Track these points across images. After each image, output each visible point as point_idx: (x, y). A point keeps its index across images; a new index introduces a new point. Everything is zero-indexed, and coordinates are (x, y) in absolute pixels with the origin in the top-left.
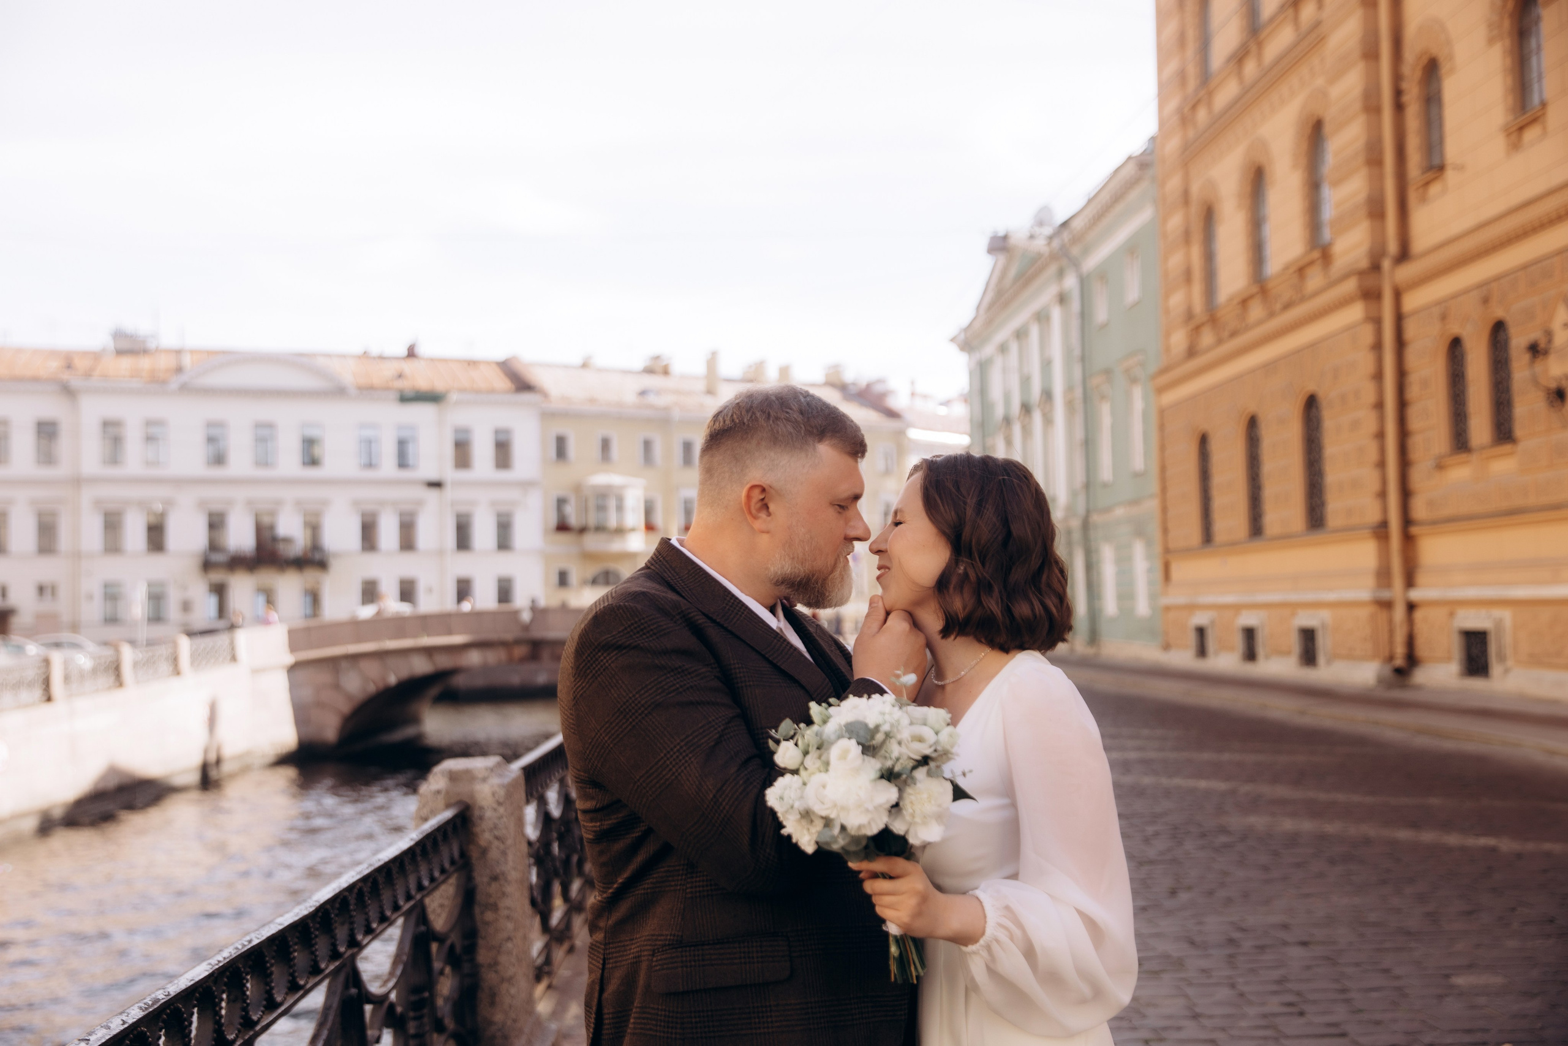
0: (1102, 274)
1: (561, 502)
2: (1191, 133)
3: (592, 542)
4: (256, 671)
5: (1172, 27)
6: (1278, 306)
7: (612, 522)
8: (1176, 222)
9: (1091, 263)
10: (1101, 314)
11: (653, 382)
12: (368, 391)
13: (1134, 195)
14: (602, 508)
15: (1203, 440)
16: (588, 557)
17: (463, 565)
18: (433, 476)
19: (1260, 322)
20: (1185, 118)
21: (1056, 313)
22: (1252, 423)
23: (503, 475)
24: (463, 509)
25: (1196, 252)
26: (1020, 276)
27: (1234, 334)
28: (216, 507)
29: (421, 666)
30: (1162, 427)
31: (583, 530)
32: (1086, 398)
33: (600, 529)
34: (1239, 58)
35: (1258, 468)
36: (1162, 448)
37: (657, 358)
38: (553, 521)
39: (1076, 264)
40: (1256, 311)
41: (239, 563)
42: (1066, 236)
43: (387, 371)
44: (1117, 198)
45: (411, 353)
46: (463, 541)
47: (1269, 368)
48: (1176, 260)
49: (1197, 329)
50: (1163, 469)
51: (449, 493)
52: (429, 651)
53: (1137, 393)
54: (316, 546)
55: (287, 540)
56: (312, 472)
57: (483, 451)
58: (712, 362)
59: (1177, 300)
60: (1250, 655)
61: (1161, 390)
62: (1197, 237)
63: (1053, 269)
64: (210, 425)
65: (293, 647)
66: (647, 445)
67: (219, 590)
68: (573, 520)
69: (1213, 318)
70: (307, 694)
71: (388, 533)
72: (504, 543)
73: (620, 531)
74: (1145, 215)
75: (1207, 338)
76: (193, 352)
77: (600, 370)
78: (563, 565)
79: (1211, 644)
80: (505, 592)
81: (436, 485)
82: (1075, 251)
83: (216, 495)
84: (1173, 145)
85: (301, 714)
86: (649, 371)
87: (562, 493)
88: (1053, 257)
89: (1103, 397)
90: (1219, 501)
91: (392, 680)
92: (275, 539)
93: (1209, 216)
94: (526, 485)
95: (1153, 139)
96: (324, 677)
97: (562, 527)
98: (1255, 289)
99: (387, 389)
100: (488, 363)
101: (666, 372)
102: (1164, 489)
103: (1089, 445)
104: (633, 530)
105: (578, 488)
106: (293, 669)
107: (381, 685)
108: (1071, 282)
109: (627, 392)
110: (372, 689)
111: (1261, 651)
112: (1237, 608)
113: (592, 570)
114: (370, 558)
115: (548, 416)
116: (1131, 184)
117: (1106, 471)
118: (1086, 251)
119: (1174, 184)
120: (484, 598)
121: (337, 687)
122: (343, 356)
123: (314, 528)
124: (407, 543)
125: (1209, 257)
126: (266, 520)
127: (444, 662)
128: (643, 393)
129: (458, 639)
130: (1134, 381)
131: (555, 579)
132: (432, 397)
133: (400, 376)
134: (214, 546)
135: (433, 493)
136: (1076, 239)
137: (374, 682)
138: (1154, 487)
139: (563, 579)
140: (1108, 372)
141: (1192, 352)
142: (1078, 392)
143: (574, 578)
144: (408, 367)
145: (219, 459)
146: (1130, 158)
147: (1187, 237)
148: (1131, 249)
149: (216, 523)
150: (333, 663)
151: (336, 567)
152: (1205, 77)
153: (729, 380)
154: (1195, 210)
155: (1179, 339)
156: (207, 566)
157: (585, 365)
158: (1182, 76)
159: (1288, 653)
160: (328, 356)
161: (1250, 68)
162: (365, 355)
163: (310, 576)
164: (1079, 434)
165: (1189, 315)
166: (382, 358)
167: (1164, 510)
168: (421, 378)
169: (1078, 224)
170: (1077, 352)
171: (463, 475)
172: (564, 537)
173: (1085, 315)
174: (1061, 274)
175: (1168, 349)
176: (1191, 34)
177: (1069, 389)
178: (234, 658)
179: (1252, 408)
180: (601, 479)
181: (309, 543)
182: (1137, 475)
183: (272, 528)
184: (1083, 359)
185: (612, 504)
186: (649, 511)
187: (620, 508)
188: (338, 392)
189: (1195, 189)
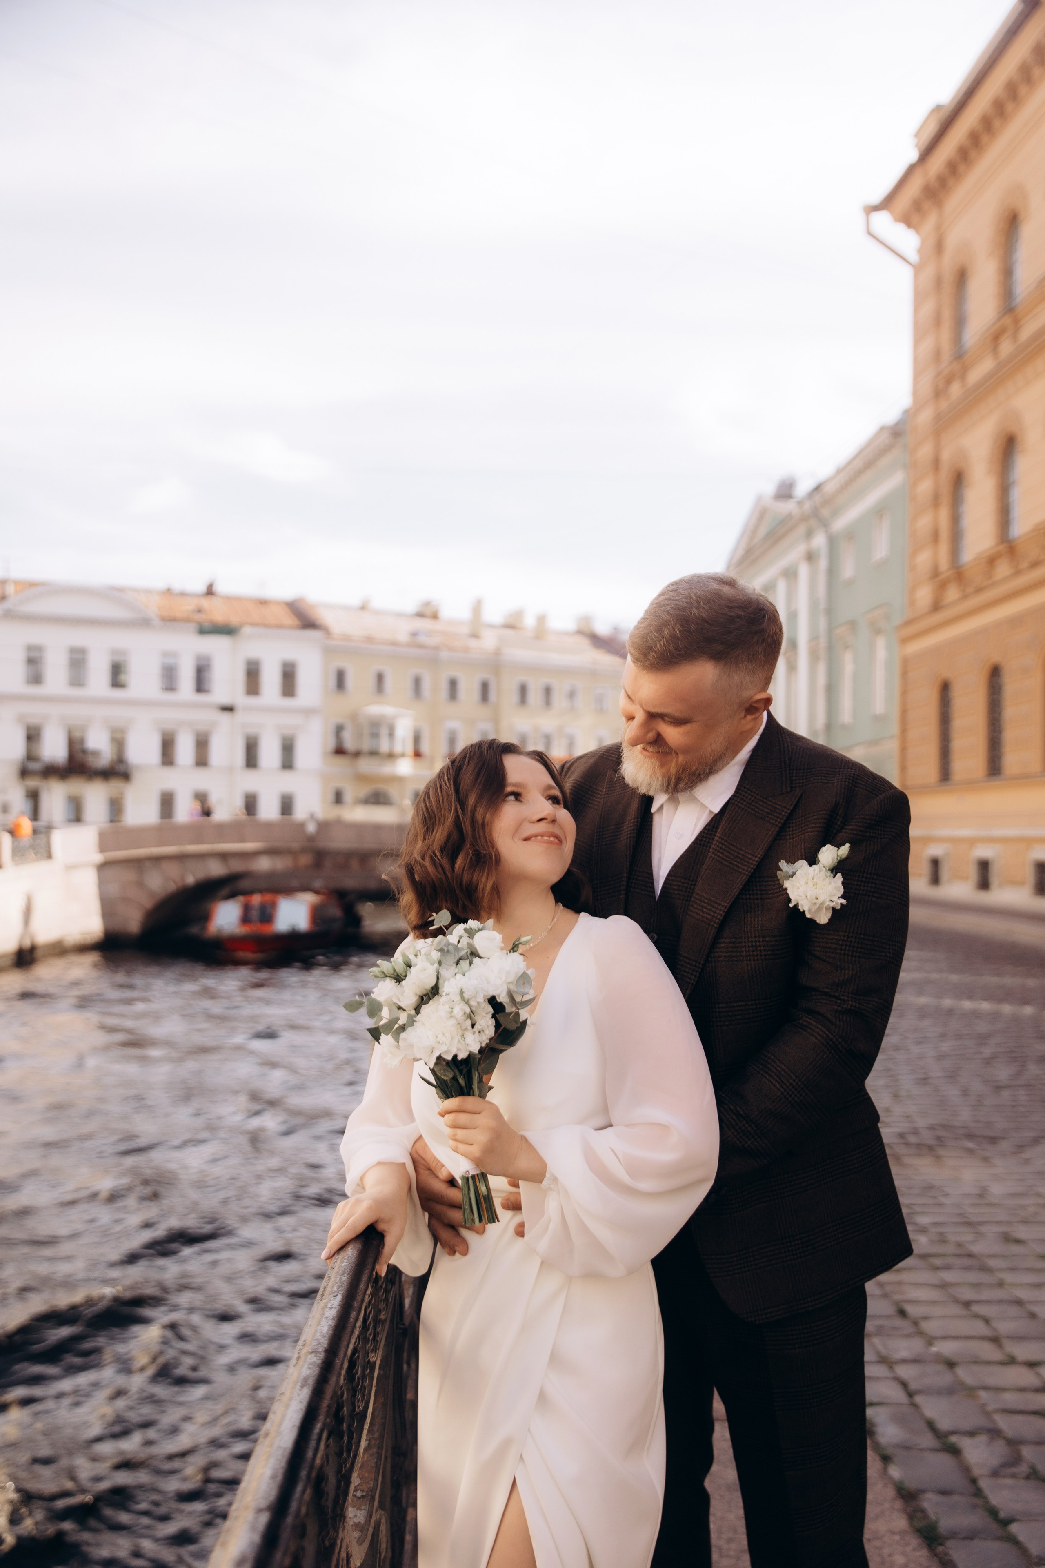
0: (850, 535)
1: (339, 729)
2: (944, 405)
3: (366, 765)
4: (70, 868)
5: (929, 307)
6: (1024, 565)
7: (384, 747)
8: (926, 487)
9: (840, 524)
10: (848, 570)
11: (425, 624)
12: (170, 620)
13: (885, 461)
14: (375, 735)
15: (945, 688)
16: (362, 778)
17: (250, 781)
18: (226, 700)
19: (1005, 580)
20: (938, 393)
21: (804, 571)
22: (995, 673)
23: (288, 702)
24: (252, 731)
25: (944, 515)
26: (768, 536)
27: (979, 590)
28: (33, 721)
29: (216, 869)
30: (904, 674)
31: (357, 754)
32: (830, 648)
33: (374, 753)
34: (995, 337)
35: (1000, 713)
36: (904, 693)
37: (427, 604)
38: (331, 744)
39: (825, 524)
40: (1003, 569)
41: (51, 772)
42: (817, 498)
43: (187, 607)
44: (869, 464)
45: (210, 592)
46: (251, 760)
47: (1015, 622)
48: (925, 522)
49: (942, 586)
50: (904, 712)
51: (240, 717)
52: (224, 856)
53: (881, 644)
54: (120, 759)
55: (96, 753)
56: (118, 693)
57: (271, 679)
58: (477, 608)
59: (924, 559)
60: (984, 884)
61: (905, 641)
62: (946, 500)
63: (801, 529)
64: (30, 648)
65: (102, 848)
66: (417, 683)
67: (34, 796)
68: (349, 744)
69: (959, 574)
70: (114, 889)
71: (185, 750)
72: (288, 764)
73: (391, 756)
74: (897, 479)
75: (952, 593)
76: (17, 583)
77: (378, 613)
78: (338, 784)
79: (945, 873)
80: (287, 805)
81: (229, 709)
82: (825, 512)
83: (35, 712)
84: (926, 416)
85: (108, 908)
86: (420, 615)
87: (340, 720)
88: (804, 518)
89: (847, 647)
90: (958, 744)
91: (190, 880)
92: (84, 752)
93: (958, 480)
94: (308, 712)
95: (906, 412)
96: (129, 875)
97: (340, 751)
98: (1002, 547)
99: (187, 620)
100: (278, 603)
101: (435, 616)
102: (904, 730)
103: (831, 690)
104: (403, 755)
105: (354, 717)
106: (102, 867)
107: (180, 884)
108: (819, 541)
109: (402, 631)
110: (172, 887)
111: (994, 880)
112: (973, 842)
113: (365, 791)
114: (167, 772)
115: (328, 651)
116: (884, 451)
117: (846, 715)
118: (836, 513)
119: (925, 451)
120: (269, 811)
121: (140, 884)
122: (148, 592)
123: (119, 743)
124: (202, 761)
125: (956, 519)
126: (77, 734)
127: (237, 866)
128: (414, 634)
129: (250, 846)
130: (878, 631)
131: (331, 797)
132: (227, 630)
133: (200, 611)
134: (30, 756)
135: (225, 717)
136: (827, 502)
137: (174, 882)
138: (894, 728)
139: (338, 798)
140: (853, 625)
141: (936, 606)
142: (823, 642)
143: (348, 797)
144: (206, 603)
145: (36, 678)
146: (882, 429)
147: (936, 501)
148: (879, 511)
149: (33, 736)
150: (138, 863)
151: (138, 778)
152: (959, 354)
153: (491, 626)
154: (945, 475)
155: (924, 595)
156: (24, 773)
157: (363, 608)
158: (937, 355)
159: (1022, 883)
160: (136, 590)
161: (1006, 347)
162: (169, 591)
163: (114, 786)
164: (822, 680)
165: (935, 573)
166: (183, 594)
167: (903, 749)
168: (218, 613)
169: (829, 489)
170: (822, 605)
171: (253, 701)
172: (341, 761)
173: (832, 572)
174: (809, 534)
175: (912, 603)
176: (947, 314)
177: (814, 638)
178: (49, 856)
179: (996, 658)
180: (376, 709)
181: (115, 757)
182: (877, 719)
183: (82, 741)
184: (830, 611)
185: (384, 732)
186: (417, 739)
187: (391, 735)
188: (143, 623)
189: (946, 455)
